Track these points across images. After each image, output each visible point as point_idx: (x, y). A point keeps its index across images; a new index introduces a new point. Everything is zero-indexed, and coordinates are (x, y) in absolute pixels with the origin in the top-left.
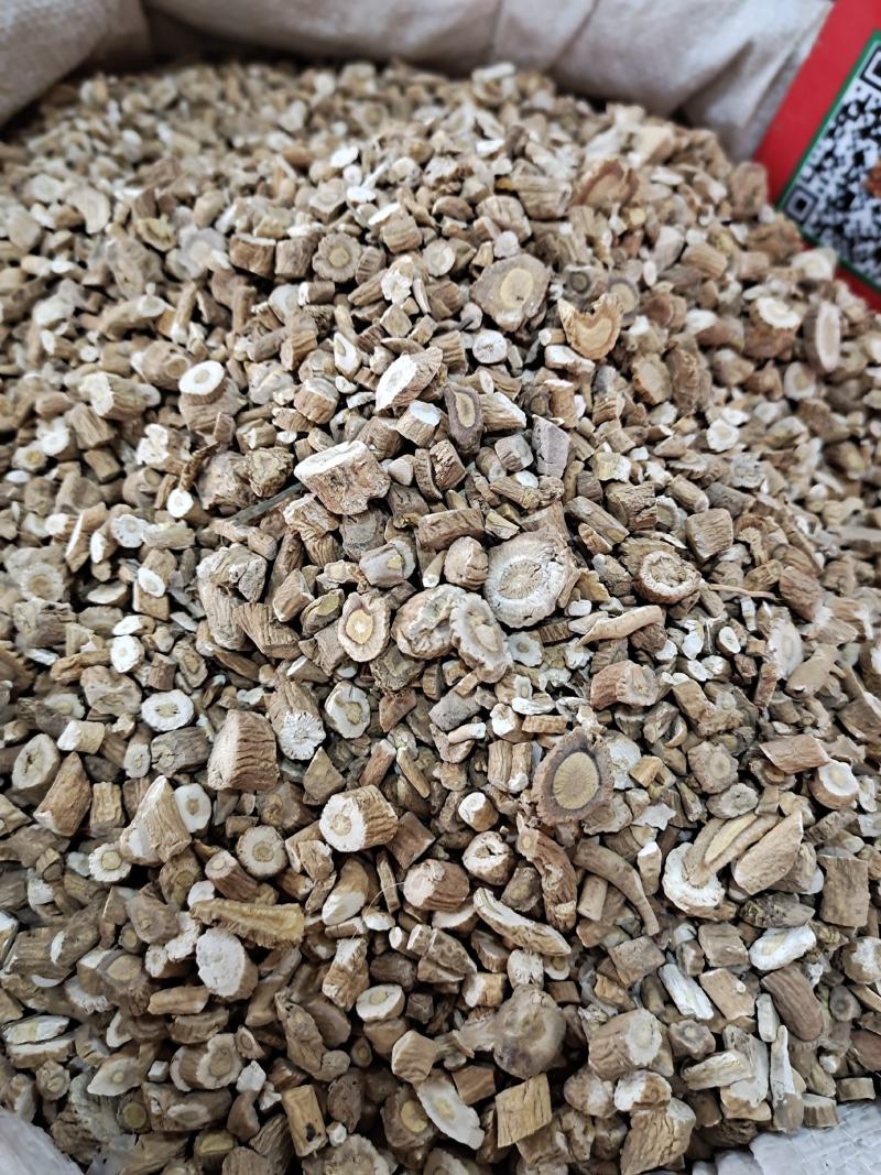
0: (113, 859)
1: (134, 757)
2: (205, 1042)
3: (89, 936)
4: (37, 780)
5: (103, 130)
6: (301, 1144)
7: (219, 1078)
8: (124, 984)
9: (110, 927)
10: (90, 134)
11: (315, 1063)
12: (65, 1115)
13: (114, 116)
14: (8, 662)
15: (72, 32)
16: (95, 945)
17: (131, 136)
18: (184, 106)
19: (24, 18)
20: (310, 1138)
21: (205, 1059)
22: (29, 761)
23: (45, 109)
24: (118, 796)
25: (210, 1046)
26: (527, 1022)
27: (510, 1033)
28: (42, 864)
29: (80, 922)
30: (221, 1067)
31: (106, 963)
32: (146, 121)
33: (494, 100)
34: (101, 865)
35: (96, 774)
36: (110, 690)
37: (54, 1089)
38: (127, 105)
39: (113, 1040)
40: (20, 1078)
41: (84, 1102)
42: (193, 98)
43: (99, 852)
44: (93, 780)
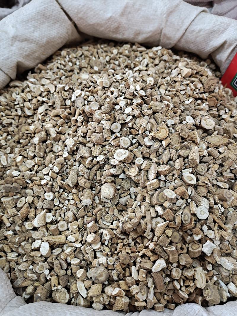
0: (30, 225)
1: (39, 205)
2: (39, 263)
3: (23, 239)
4: (21, 206)
5: (64, 63)
6: (52, 287)
7: (40, 271)
8: (27, 249)
9: (27, 238)
10: (60, 64)
11: (58, 271)
12: (14, 272)
13: (68, 59)
14: (22, 181)
15: (60, 41)
16: (24, 241)
17: (70, 64)
18: (83, 56)
19: (48, 40)
20: (54, 287)
21: (38, 266)
22: (21, 202)
23: (54, 57)
24: (35, 212)
25: (39, 264)
26: (99, 273)
27: (95, 275)
28: (19, 223)
29: (22, 236)
30: (41, 269)
31: (25, 244)
32: (74, 60)
33: (155, 56)
34: (28, 225)
35: (31, 207)
36: (39, 190)
37: (12, 266)
38: (70, 56)
39: (24, 259)
40: (8, 263)
41: (17, 270)
42: (85, 55)
43: (28, 223)
44: (31, 208)
